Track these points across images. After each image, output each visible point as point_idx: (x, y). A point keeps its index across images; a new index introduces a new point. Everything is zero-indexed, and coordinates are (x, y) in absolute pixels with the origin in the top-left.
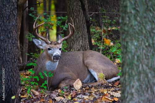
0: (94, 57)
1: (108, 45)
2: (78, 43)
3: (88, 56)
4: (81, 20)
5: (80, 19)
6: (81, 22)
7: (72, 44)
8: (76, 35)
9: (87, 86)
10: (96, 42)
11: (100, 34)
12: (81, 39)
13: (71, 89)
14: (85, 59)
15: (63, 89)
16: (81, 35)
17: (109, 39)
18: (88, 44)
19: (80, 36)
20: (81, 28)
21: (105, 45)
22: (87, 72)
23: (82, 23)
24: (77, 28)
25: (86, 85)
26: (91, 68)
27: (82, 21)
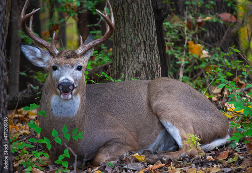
0: (173, 94)
1: (197, 57)
2: (135, 57)
3: (161, 91)
4: (143, 7)
5: (141, 5)
6: (143, 12)
7: (122, 60)
8: (132, 40)
9: (157, 160)
10: (172, 49)
11: (180, 32)
12: (143, 48)
13: (122, 166)
14: (153, 98)
15: (105, 167)
16: (142, 41)
17: (199, 43)
18: (158, 61)
19: (140, 43)
20: (142, 26)
21: (191, 56)
22: (157, 127)
23: (146, 13)
24: (134, 24)
25: (156, 157)
26: (168, 118)
27: (146, 9)
